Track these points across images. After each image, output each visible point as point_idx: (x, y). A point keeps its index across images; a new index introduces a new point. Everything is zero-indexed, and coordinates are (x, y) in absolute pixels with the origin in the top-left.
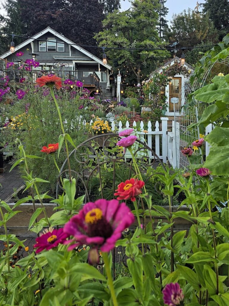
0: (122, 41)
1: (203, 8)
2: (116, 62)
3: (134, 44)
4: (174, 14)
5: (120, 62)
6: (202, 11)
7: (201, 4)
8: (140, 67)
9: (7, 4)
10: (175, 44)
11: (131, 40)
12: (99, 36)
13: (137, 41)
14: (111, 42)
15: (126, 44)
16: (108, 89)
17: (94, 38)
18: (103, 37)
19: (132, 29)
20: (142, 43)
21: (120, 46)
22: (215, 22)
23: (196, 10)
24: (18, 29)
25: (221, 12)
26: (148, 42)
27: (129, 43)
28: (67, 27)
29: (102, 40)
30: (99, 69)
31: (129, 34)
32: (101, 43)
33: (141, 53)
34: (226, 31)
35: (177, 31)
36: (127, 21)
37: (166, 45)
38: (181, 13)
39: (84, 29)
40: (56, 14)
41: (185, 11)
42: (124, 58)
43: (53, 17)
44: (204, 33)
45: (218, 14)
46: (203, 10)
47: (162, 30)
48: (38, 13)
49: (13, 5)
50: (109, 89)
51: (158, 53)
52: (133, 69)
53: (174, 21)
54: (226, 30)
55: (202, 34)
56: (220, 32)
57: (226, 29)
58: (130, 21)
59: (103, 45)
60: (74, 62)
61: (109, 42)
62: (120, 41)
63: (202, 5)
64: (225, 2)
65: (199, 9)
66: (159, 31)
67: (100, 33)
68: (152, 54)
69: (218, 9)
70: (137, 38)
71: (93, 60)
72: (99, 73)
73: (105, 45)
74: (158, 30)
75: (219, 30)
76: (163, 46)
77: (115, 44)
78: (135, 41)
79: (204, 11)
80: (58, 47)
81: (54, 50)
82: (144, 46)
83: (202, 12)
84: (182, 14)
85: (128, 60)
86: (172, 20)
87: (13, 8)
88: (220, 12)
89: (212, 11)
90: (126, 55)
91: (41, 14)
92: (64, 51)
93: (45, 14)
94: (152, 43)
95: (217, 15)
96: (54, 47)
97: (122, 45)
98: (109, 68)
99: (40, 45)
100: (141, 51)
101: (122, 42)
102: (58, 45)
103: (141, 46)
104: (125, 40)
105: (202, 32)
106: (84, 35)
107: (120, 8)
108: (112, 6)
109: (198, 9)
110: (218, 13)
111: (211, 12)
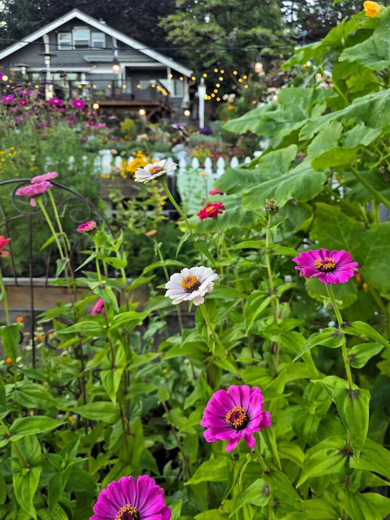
0: (210, 30)
2: (200, 63)
3: (233, 35)
5: (207, 64)
10: (304, 35)
11: (228, 27)
12: (169, 22)
13: (239, 29)
14: (191, 32)
15: (218, 34)
17: (160, 25)
18: (175, 24)
19: (231, 9)
20: (250, 33)
21: (207, 38)
24: (25, 14)
26: (259, 31)
27: (223, 33)
28: (113, 8)
29: (174, 28)
30: (170, 76)
31: (225, 17)
32: (171, 34)
33: (246, 50)
35: (321, 11)
39: (145, 11)
42: (215, 57)
47: (295, 10)
50: (187, 107)
59: (175, 37)
60: (123, 65)
61: (186, 32)
62: (206, 30)
66: (290, 11)
67: (170, 17)
70: (240, 23)
71: (156, 61)
72: (168, 83)
73: (178, 36)
74: (289, 9)
77: (198, 34)
78: (236, 29)
80: (94, 42)
81: (87, 46)
82: (253, 37)
85: (222, 60)
90: (218, 52)
92: (104, 48)
94: (267, 32)
96: (86, 41)
97: (210, 35)
98: (187, 73)
99: (61, 39)
100: (245, 45)
101: (211, 32)
102: (94, 38)
103: (246, 37)
104: (217, 28)
106: (145, 19)
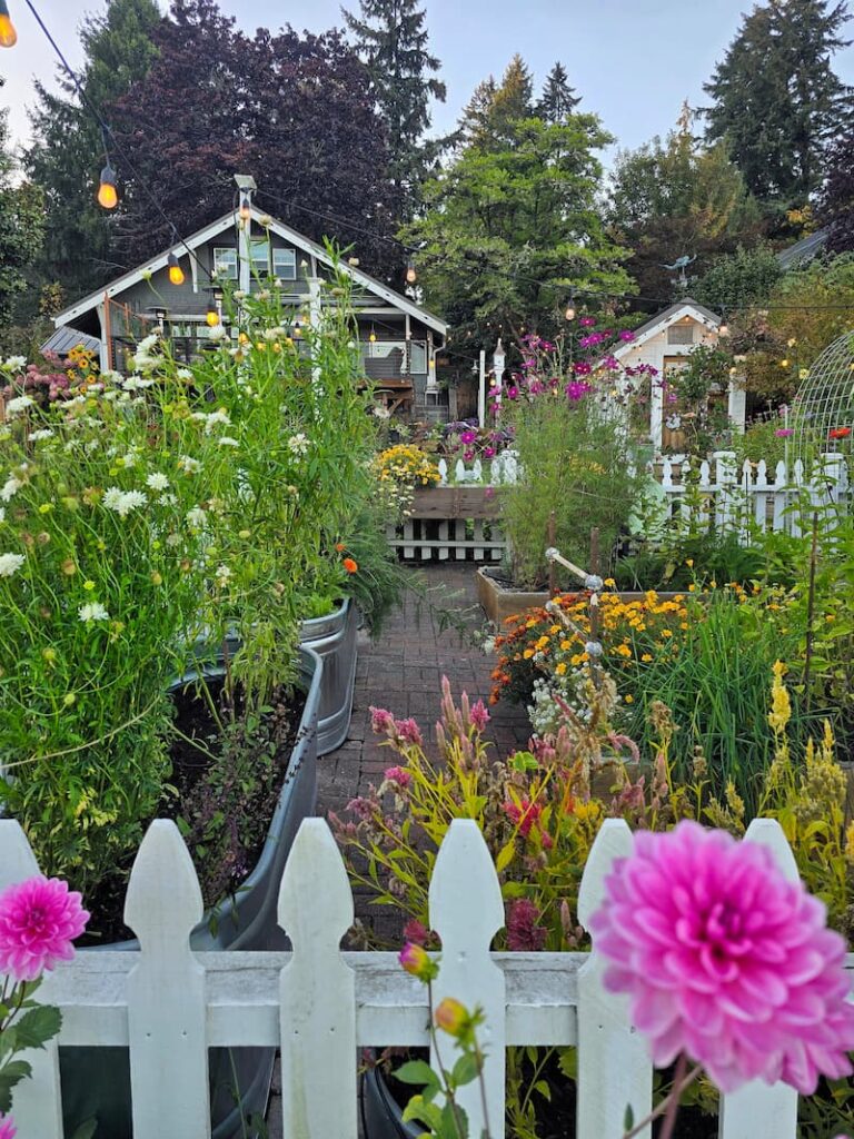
0: (492, 249)
1: (709, 125)
3: (523, 256)
4: (622, 150)
5: (481, 312)
6: (703, 136)
7: (701, 110)
8: (536, 326)
9: (42, 114)
10: (685, 263)
12: (415, 232)
13: (530, 245)
14: (458, 250)
15: (502, 255)
16: (434, 395)
18: (429, 235)
20: (553, 254)
22: (749, 172)
23: (681, 128)
25: (771, 138)
30: (408, 333)
34: (785, 202)
36: (505, 183)
37: (623, 259)
38: (642, 146)
40: (234, 153)
41: (657, 140)
42: (496, 299)
43: (227, 163)
44: (721, 214)
45: (760, 147)
46: (708, 131)
48: (173, 150)
49: (66, 115)
50: (436, 392)
51: (601, 283)
52: (514, 332)
53: (621, 172)
54: (783, 198)
55: (715, 216)
56: (766, 207)
57: (787, 196)
58: (512, 185)
61: (451, 252)
62: (485, 249)
63: (704, 115)
64: (783, 106)
65: (689, 124)
68: (585, 286)
69: (760, 129)
70: (532, 238)
71: (388, 305)
73: (437, 258)
75: (761, 198)
76: (615, 262)
77: (469, 256)
78: (526, 246)
79: (712, 133)
80: (277, 267)
81: (264, 274)
82: (558, 261)
83: (705, 139)
84: (645, 149)
85: (507, 303)
86: (614, 171)
87: (65, 129)
88: (766, 137)
89: (740, 136)
90: (502, 289)
91: (182, 153)
92: (295, 278)
93: (197, 154)
94: (586, 253)
95: (757, 149)
96: (264, 264)
97: (491, 258)
98: (441, 327)
99: (217, 258)
100: (544, 277)
101: (493, 252)
102: (277, 259)
103: (547, 263)
104: (502, 245)
105: (714, 210)
107: (427, 124)
108: (402, 119)
109: (685, 126)
110: (760, 141)
111: (736, 140)
